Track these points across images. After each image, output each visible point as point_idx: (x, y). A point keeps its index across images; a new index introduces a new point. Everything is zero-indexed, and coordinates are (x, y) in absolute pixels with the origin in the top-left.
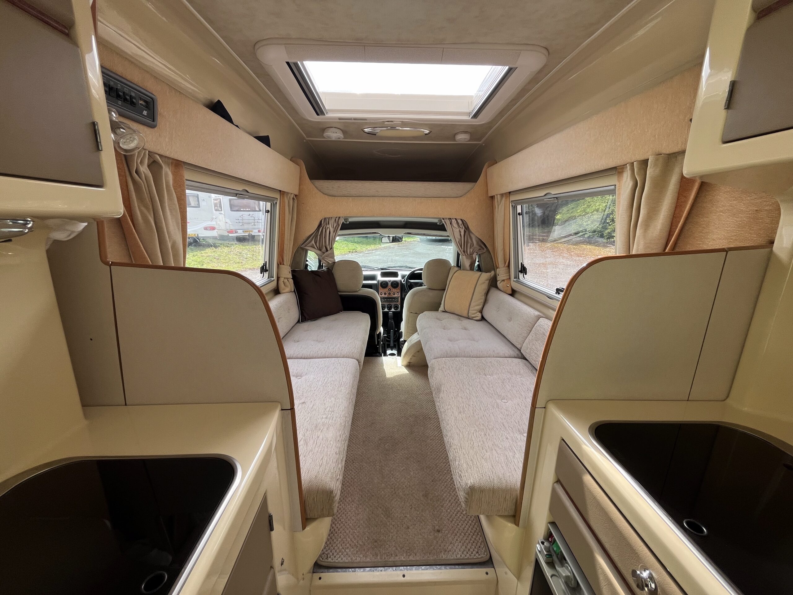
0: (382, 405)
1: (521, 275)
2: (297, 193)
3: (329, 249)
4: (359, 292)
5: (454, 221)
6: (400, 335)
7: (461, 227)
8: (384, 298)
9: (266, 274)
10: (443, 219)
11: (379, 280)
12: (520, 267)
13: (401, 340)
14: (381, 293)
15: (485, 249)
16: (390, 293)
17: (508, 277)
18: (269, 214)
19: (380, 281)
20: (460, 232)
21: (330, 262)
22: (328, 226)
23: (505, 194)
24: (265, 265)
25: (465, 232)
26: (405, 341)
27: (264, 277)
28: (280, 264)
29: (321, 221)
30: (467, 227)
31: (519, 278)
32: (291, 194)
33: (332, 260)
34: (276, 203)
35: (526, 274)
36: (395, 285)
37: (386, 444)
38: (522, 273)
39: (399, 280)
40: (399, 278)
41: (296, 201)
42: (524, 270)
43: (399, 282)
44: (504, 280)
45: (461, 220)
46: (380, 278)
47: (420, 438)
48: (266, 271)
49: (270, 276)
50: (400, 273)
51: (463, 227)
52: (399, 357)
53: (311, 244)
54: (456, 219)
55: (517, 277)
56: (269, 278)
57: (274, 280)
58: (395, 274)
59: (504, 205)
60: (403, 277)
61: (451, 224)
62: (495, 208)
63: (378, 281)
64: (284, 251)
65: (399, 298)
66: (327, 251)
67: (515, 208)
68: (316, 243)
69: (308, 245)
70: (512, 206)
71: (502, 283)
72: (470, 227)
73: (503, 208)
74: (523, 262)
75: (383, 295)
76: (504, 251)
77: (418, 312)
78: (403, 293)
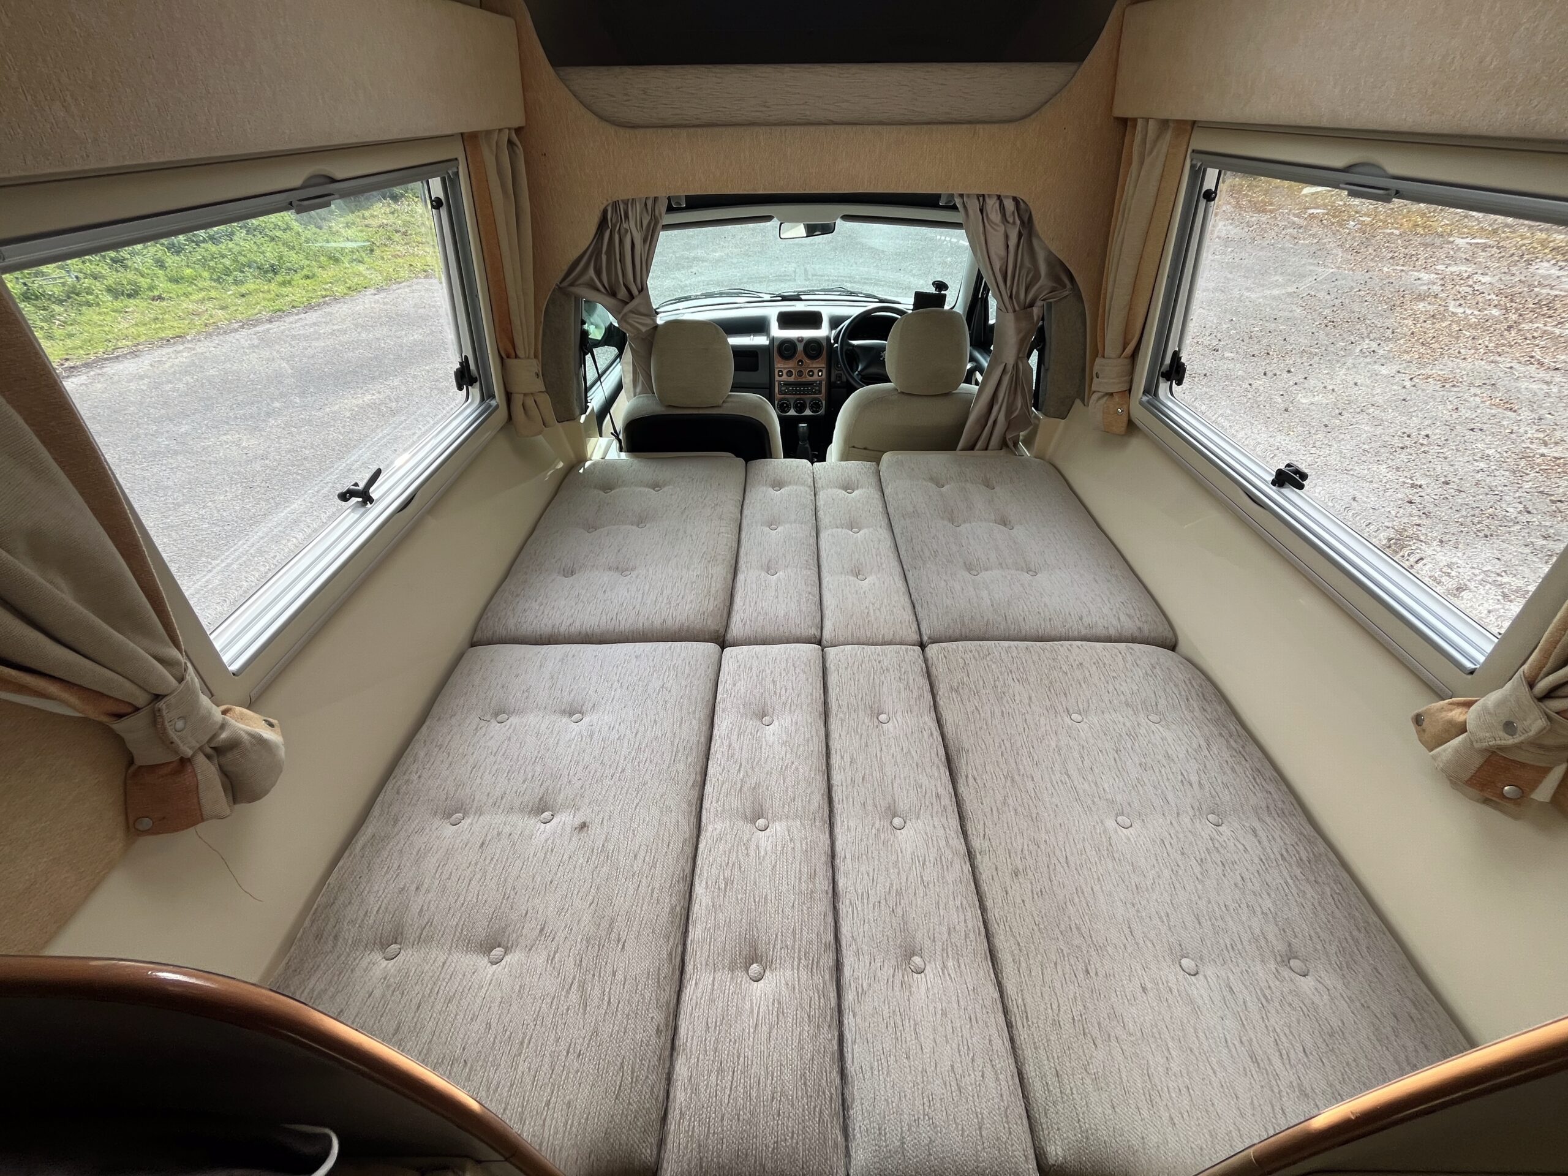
1: (1163, 386)
2: (518, 121)
3: (635, 291)
4: (725, 405)
5: (992, 204)
7: (1011, 220)
8: (787, 384)
9: (475, 391)
10: (961, 194)
11: (773, 338)
12: (1168, 361)
14: (779, 371)
15: (1069, 288)
16: (800, 371)
17: (1125, 387)
18: (444, 211)
19: (778, 338)
20: (1007, 237)
21: (644, 329)
22: (625, 225)
23: (1178, 122)
24: (465, 364)
25: (1020, 235)
27: (469, 400)
28: (508, 357)
29: (605, 212)
30: (1026, 219)
31: (1156, 394)
32: (500, 130)
33: (648, 321)
34: (457, 174)
35: (1179, 383)
36: (813, 348)
38: (1169, 380)
39: (822, 338)
40: (823, 332)
41: (520, 151)
42: (1176, 372)
43: (825, 343)
44: (1111, 394)
45: (1015, 199)
46: (777, 332)
48: (471, 381)
49: (487, 395)
50: (827, 312)
51: (1018, 222)
53: (585, 279)
54: (999, 197)
55: (1151, 390)
56: (483, 400)
57: (497, 407)
58: (812, 320)
59: (1162, 158)
60: (835, 322)
61: (981, 211)
62: (1130, 164)
63: (773, 340)
64: (513, 318)
65: (824, 383)
66: (632, 297)
67: (1197, 175)
68: (598, 273)
69: (579, 282)
70: (1192, 166)
71: (1105, 398)
72: (1036, 222)
73: (1157, 172)
74: (1180, 350)
75: (785, 377)
76: (1130, 309)
77: (870, 447)
78: (833, 371)
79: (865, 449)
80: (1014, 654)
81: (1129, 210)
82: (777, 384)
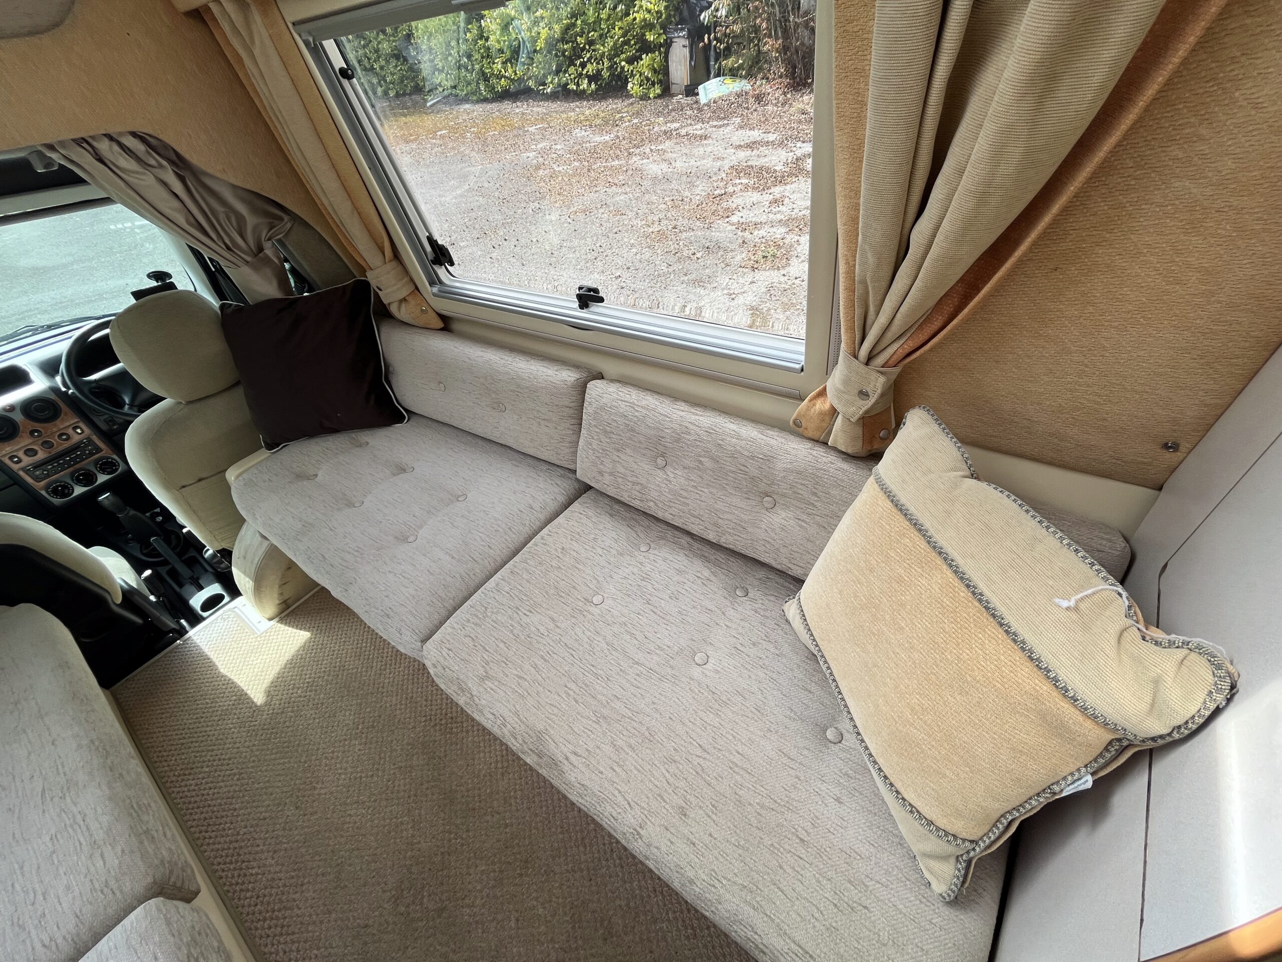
0: (315, 788)
1: (441, 272)
5: (104, 147)
6: (192, 544)
7: (152, 162)
8: (37, 466)
10: (51, 147)
12: (428, 248)
13: (207, 555)
14: (11, 458)
15: (286, 218)
16: (44, 443)
17: (412, 288)
20: (165, 184)
25: (181, 178)
26: (226, 554)
30: (174, 158)
31: (441, 282)
35: (452, 264)
36: (40, 409)
37: (423, 897)
38: (441, 265)
39: (44, 392)
40: (39, 384)
42: (441, 256)
44: (404, 300)
45: (134, 134)
47: (479, 796)
50: (27, 361)
51: (165, 163)
52: (238, 601)
54: (111, 138)
55: (434, 280)
60: (50, 368)
61: (103, 162)
62: (240, 60)
65: (95, 438)
67: (317, 52)
70: (307, 44)
71: (402, 306)
72: (187, 156)
73: (276, 62)
74: (430, 234)
75: (27, 460)
76: (359, 213)
77: (203, 476)
78: (95, 420)
79: (200, 480)
80: (507, 589)
81: (281, 112)
82: (22, 473)
